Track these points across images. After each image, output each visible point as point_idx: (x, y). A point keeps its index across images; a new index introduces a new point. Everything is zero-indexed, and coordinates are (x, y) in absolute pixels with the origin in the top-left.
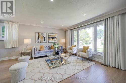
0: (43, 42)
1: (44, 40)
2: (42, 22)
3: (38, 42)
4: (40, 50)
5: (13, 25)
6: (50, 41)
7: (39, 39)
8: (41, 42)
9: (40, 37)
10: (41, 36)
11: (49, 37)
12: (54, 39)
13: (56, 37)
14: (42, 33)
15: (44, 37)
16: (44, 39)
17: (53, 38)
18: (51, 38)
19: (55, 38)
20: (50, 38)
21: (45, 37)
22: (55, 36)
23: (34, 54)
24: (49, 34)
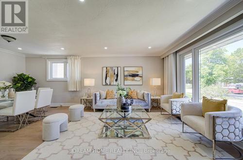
0: (115, 83)
1: (116, 80)
2: (106, 48)
3: (107, 84)
4: (106, 99)
5: (76, 60)
6: (127, 83)
7: (108, 78)
8: (110, 85)
9: (109, 75)
10: (111, 73)
11: (126, 73)
12: (136, 78)
13: (140, 73)
14: (112, 68)
15: (115, 75)
16: (116, 78)
17: (134, 76)
18: (130, 76)
19: (137, 75)
20: (127, 76)
21: (117, 75)
22: (137, 72)
23: (96, 103)
24: (126, 69)
